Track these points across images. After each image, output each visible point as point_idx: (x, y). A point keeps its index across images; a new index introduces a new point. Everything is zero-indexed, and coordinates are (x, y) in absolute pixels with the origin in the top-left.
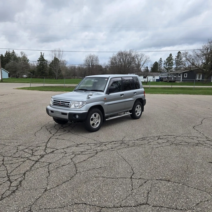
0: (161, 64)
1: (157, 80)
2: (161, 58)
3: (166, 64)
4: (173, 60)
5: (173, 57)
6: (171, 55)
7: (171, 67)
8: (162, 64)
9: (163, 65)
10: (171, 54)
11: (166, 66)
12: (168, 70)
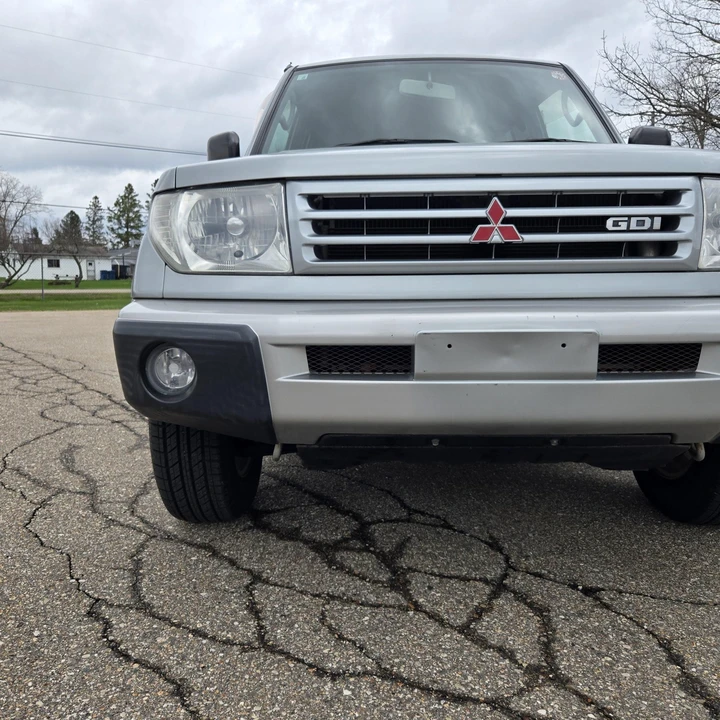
0: (98, 220)
1: (104, 273)
2: (96, 198)
3: (119, 220)
4: (141, 207)
5: (136, 198)
6: (129, 189)
7: (134, 231)
8: (101, 218)
9: (105, 223)
10: (130, 185)
11: (120, 228)
12: (127, 241)
